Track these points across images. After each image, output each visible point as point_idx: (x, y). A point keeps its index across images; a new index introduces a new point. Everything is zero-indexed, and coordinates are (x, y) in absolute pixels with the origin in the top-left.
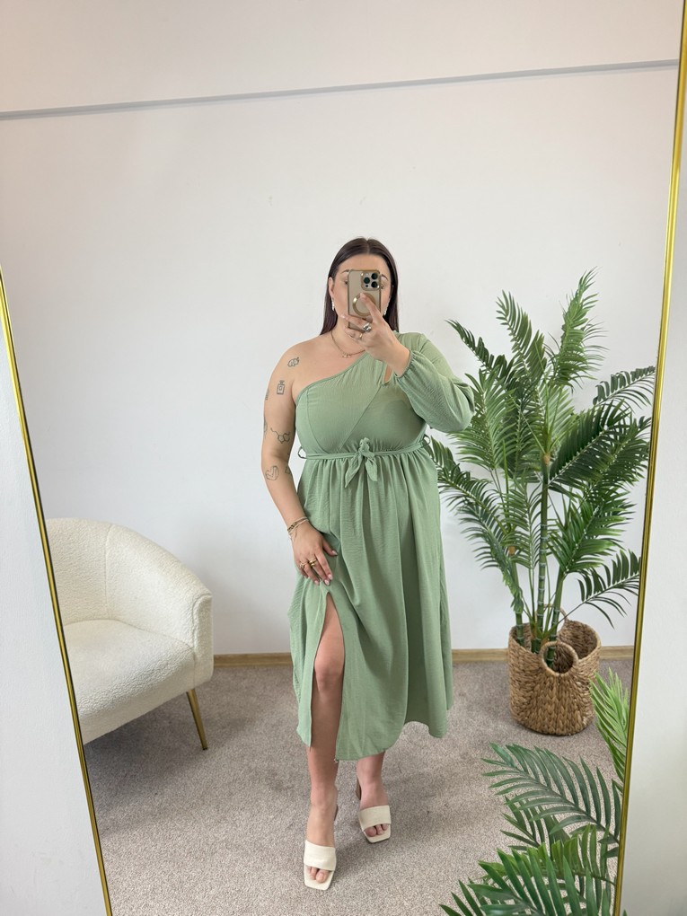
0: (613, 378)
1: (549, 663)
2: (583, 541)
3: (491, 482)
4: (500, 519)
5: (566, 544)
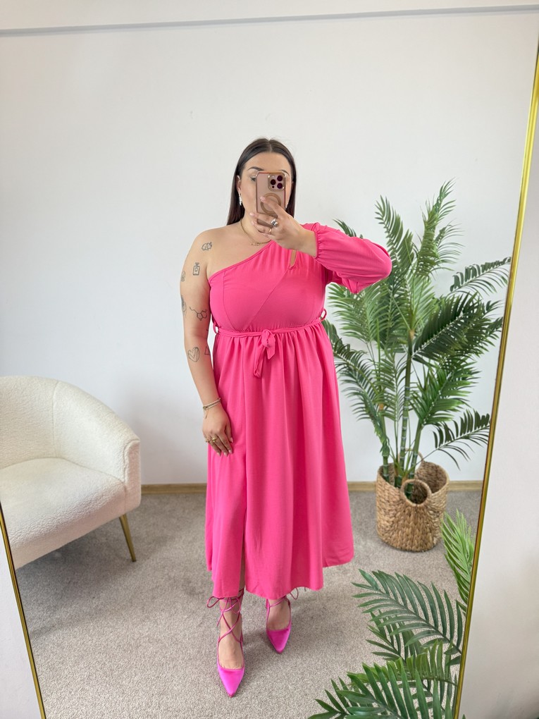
0: (467, 271)
1: (408, 495)
2: (439, 400)
3: (366, 353)
4: (372, 381)
5: (424, 402)
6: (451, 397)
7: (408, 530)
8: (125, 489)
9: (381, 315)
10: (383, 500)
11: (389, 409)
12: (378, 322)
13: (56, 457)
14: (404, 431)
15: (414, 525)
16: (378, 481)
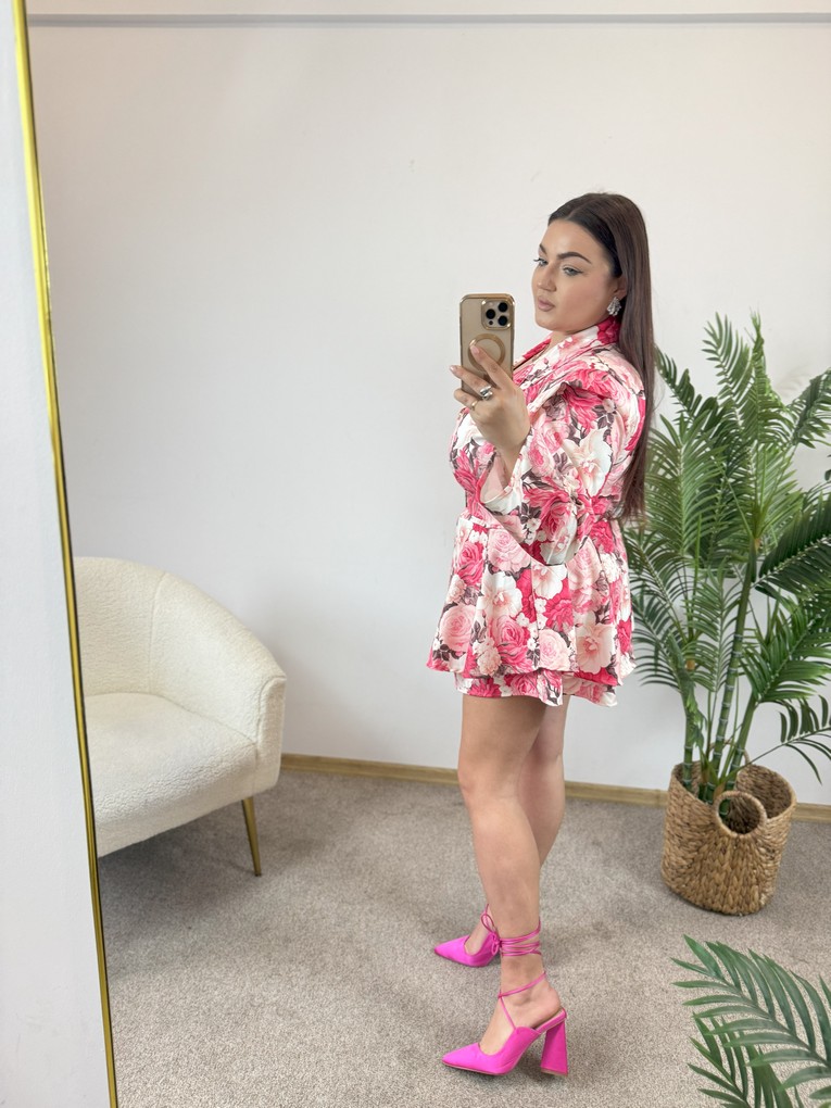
2: (789, 661)
5: (763, 663)
6: (810, 659)
7: (720, 878)
8: (257, 754)
9: (705, 509)
10: (679, 821)
11: (701, 668)
12: (701, 520)
13: (150, 693)
14: (725, 709)
15: (730, 870)
16: (671, 789)
